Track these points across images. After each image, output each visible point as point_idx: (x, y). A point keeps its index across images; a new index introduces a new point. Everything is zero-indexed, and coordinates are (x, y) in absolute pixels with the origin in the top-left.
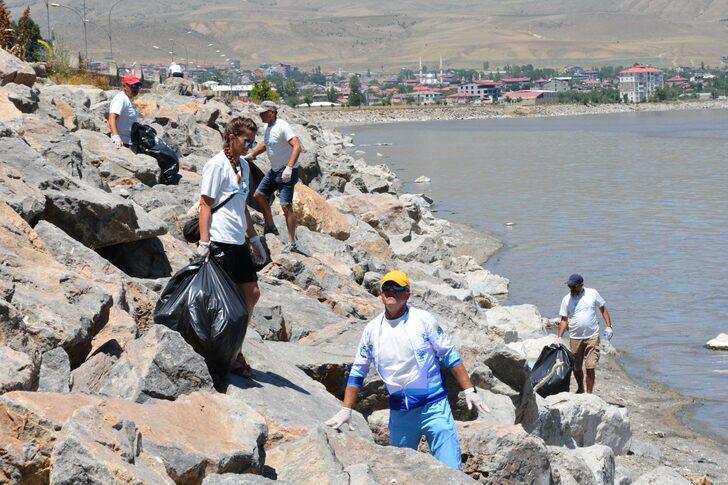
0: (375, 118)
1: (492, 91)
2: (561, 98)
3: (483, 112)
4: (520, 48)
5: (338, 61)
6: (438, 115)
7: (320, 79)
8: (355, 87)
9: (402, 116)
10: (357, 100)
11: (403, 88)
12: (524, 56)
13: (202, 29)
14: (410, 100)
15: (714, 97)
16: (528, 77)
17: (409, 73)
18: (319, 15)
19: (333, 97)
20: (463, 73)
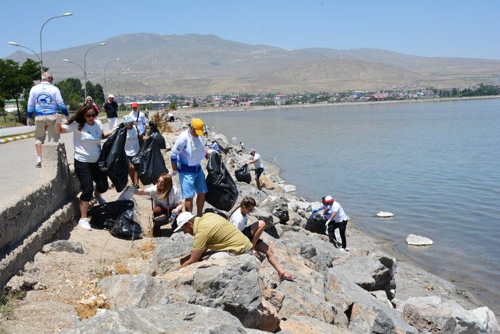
0: (202, 111)
1: (236, 102)
2: (257, 104)
3: (233, 109)
4: (244, 88)
5: (189, 93)
6: (221, 110)
7: (183, 99)
8: (195, 101)
9: (210, 110)
10: (195, 105)
11: (209, 101)
12: (244, 91)
13: (146, 84)
14: (212, 105)
15: (303, 103)
16: (247, 97)
17: (209, 96)
18: (182, 79)
19: (188, 104)
20: (226, 96)
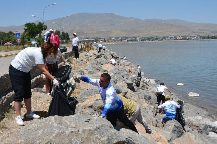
0: (107, 43)
1: (121, 40)
2: (130, 41)
3: (120, 43)
4: (124, 34)
5: (102, 36)
6: (115, 43)
7: (100, 38)
8: (105, 40)
9: (111, 43)
10: (105, 41)
11: (110, 39)
12: (125, 35)
13: (86, 33)
14: (112, 41)
15: (148, 41)
16: (125, 38)
17: (110, 38)
18: (100, 31)
19: (102, 41)
20: (117, 38)
